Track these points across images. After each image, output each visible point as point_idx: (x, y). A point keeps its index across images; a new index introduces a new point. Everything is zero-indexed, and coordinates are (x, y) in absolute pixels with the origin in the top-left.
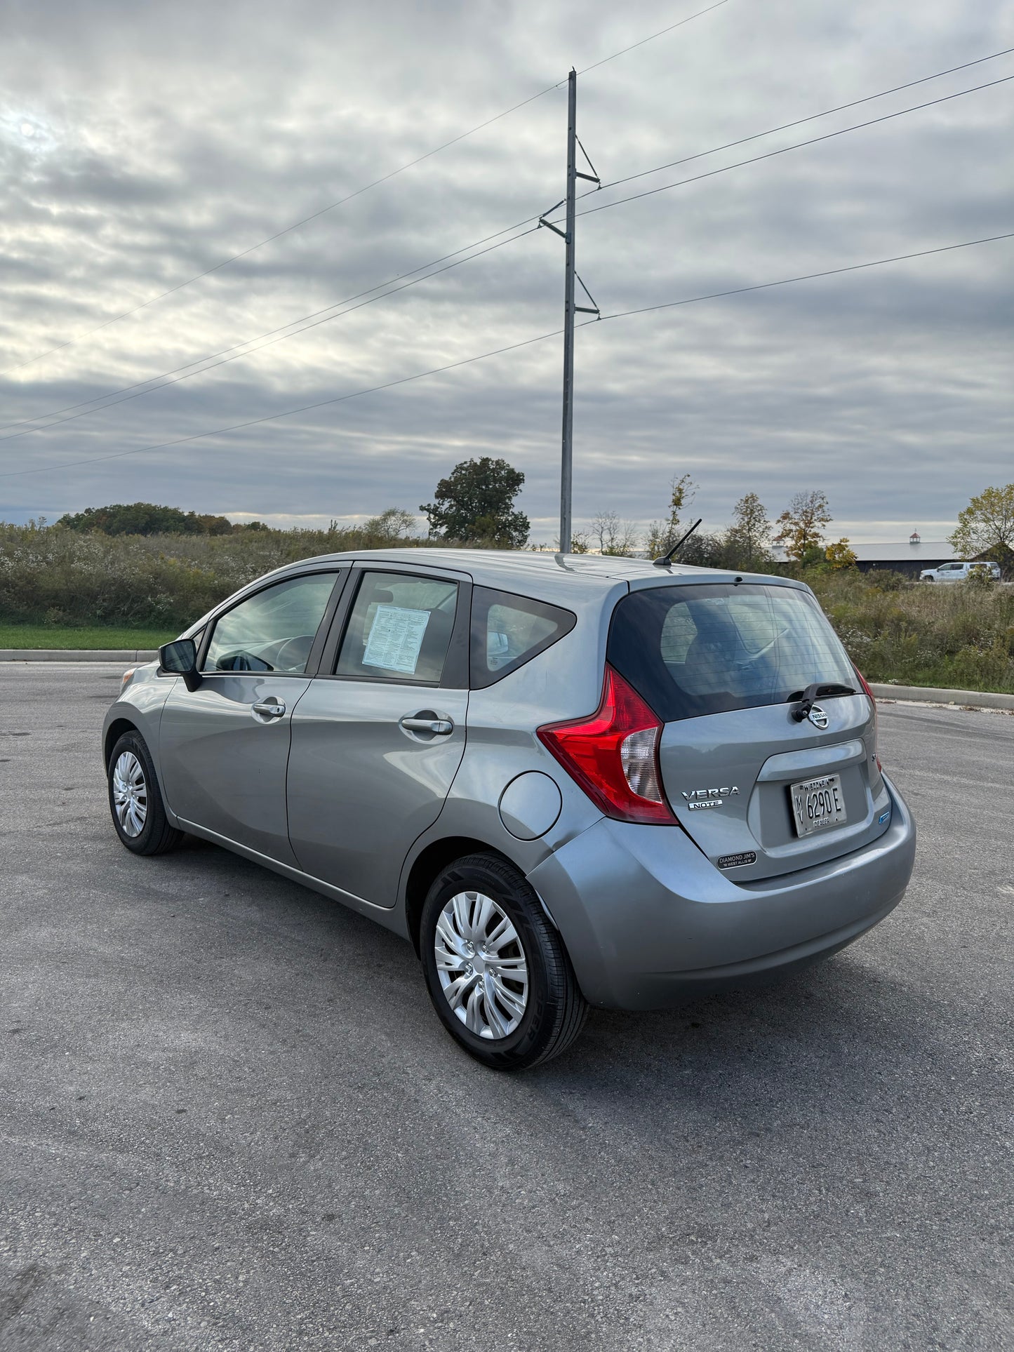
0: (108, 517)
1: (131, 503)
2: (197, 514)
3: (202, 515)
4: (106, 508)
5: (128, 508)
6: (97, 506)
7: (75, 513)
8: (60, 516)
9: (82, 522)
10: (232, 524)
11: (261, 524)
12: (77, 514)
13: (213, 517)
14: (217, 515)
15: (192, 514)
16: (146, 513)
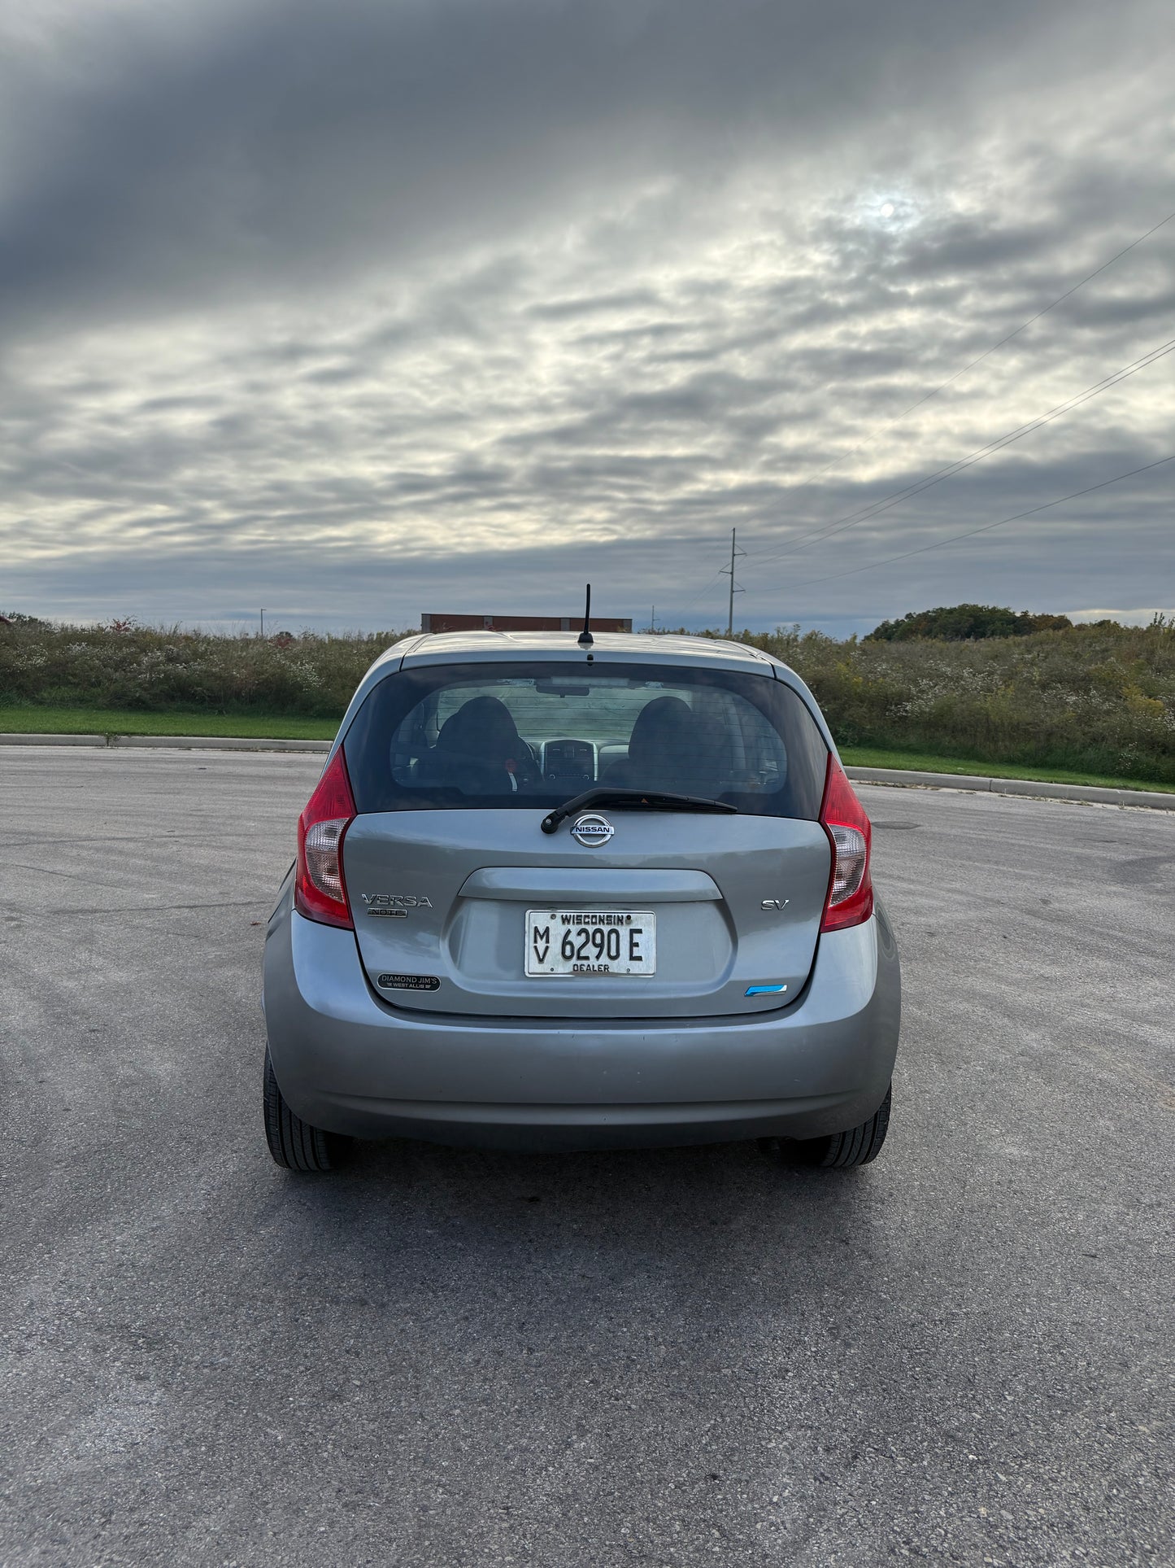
0: (928, 622)
1: (956, 605)
2: (1031, 614)
3: (1037, 615)
4: (929, 612)
5: (951, 611)
6: (918, 610)
7: (895, 619)
8: (878, 623)
9: (900, 628)
10: (1074, 624)
11: (1112, 622)
12: (897, 620)
13: (1052, 616)
14: (1056, 615)
15: (1025, 614)
16: (971, 616)
